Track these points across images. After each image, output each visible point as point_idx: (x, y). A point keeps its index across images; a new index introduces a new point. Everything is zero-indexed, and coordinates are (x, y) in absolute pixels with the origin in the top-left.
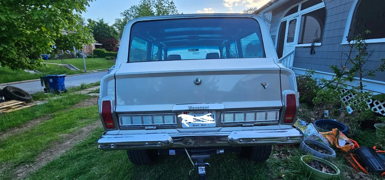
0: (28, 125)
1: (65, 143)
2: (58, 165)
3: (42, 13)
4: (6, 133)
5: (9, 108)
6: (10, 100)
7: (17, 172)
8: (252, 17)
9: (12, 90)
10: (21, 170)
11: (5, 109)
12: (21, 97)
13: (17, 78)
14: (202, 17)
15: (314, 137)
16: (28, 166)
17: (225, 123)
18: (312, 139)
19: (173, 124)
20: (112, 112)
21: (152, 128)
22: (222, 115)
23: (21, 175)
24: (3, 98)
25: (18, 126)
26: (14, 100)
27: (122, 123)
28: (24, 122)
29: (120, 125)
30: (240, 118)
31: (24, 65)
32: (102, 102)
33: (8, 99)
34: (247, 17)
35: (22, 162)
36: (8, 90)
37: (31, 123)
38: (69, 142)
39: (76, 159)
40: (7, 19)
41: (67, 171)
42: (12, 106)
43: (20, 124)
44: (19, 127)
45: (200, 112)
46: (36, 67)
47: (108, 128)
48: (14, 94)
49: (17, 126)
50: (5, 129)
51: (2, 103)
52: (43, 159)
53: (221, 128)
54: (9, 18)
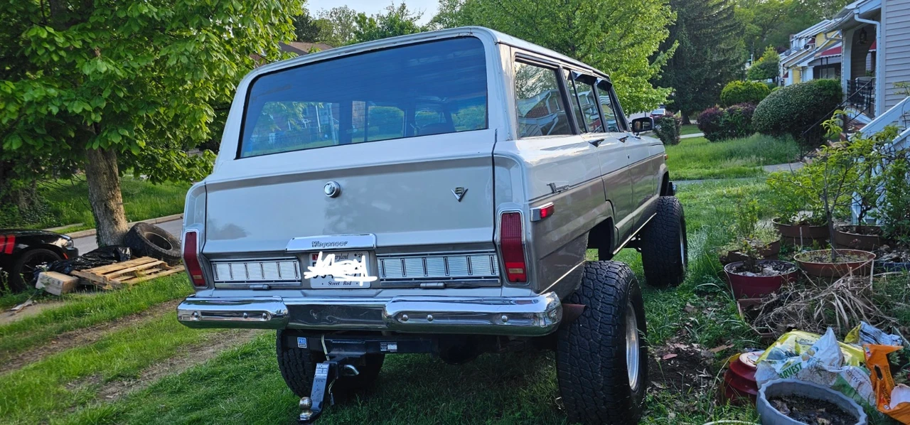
0: (156, 312)
1: (205, 350)
2: (172, 387)
3: (186, 50)
4: (116, 326)
5: (133, 274)
6: (140, 257)
7: (107, 390)
8: (471, 33)
9: (146, 233)
10: (113, 389)
11: (128, 275)
12: (161, 249)
13: (176, 206)
14: (369, 49)
15: (822, 373)
16: (126, 383)
17: (387, 280)
18: (818, 381)
19: (294, 279)
20: (198, 252)
21: (261, 286)
22: (379, 261)
23: (111, 397)
24: (128, 250)
25: (139, 312)
26: (147, 257)
27: (217, 277)
28: (152, 305)
29: (215, 280)
30: (414, 268)
31: (175, 169)
32: (185, 233)
33: (137, 254)
34: (461, 35)
35: (119, 375)
36: (137, 231)
37: (163, 308)
38: (212, 350)
39: (206, 380)
40: (128, 73)
41: (181, 398)
42: (141, 271)
43: (142, 309)
44: (139, 315)
45: (340, 255)
46: (198, 173)
47: (196, 285)
48: (149, 242)
49: (136, 313)
50: (116, 316)
51: (124, 263)
52: (154, 375)
53: (380, 290)
54: (132, 70)
